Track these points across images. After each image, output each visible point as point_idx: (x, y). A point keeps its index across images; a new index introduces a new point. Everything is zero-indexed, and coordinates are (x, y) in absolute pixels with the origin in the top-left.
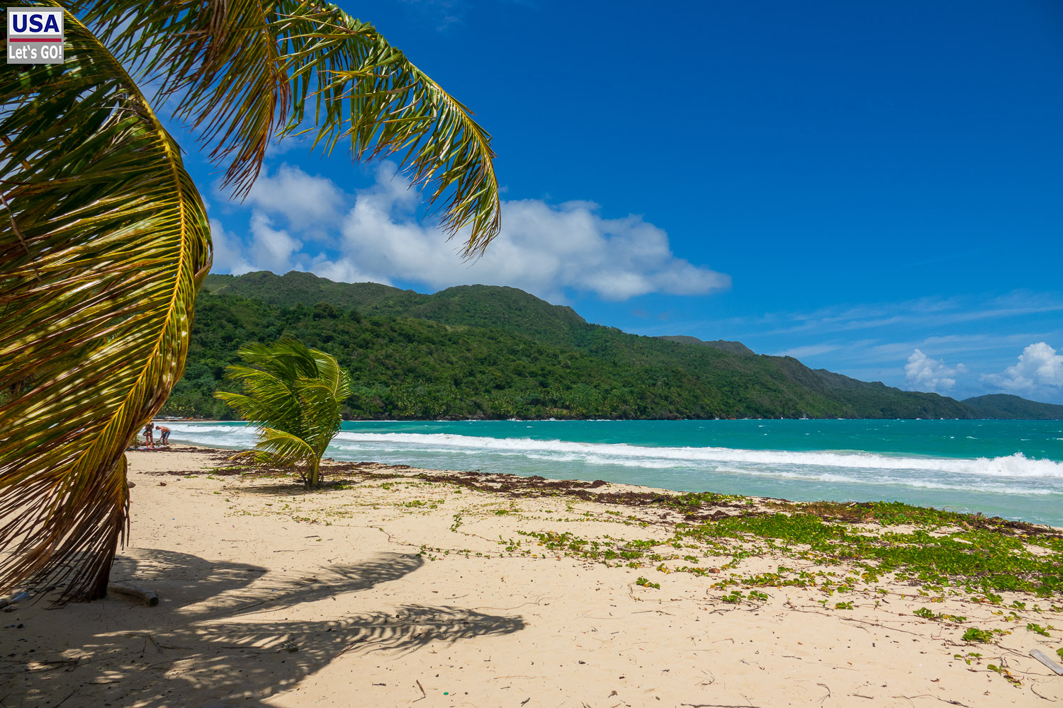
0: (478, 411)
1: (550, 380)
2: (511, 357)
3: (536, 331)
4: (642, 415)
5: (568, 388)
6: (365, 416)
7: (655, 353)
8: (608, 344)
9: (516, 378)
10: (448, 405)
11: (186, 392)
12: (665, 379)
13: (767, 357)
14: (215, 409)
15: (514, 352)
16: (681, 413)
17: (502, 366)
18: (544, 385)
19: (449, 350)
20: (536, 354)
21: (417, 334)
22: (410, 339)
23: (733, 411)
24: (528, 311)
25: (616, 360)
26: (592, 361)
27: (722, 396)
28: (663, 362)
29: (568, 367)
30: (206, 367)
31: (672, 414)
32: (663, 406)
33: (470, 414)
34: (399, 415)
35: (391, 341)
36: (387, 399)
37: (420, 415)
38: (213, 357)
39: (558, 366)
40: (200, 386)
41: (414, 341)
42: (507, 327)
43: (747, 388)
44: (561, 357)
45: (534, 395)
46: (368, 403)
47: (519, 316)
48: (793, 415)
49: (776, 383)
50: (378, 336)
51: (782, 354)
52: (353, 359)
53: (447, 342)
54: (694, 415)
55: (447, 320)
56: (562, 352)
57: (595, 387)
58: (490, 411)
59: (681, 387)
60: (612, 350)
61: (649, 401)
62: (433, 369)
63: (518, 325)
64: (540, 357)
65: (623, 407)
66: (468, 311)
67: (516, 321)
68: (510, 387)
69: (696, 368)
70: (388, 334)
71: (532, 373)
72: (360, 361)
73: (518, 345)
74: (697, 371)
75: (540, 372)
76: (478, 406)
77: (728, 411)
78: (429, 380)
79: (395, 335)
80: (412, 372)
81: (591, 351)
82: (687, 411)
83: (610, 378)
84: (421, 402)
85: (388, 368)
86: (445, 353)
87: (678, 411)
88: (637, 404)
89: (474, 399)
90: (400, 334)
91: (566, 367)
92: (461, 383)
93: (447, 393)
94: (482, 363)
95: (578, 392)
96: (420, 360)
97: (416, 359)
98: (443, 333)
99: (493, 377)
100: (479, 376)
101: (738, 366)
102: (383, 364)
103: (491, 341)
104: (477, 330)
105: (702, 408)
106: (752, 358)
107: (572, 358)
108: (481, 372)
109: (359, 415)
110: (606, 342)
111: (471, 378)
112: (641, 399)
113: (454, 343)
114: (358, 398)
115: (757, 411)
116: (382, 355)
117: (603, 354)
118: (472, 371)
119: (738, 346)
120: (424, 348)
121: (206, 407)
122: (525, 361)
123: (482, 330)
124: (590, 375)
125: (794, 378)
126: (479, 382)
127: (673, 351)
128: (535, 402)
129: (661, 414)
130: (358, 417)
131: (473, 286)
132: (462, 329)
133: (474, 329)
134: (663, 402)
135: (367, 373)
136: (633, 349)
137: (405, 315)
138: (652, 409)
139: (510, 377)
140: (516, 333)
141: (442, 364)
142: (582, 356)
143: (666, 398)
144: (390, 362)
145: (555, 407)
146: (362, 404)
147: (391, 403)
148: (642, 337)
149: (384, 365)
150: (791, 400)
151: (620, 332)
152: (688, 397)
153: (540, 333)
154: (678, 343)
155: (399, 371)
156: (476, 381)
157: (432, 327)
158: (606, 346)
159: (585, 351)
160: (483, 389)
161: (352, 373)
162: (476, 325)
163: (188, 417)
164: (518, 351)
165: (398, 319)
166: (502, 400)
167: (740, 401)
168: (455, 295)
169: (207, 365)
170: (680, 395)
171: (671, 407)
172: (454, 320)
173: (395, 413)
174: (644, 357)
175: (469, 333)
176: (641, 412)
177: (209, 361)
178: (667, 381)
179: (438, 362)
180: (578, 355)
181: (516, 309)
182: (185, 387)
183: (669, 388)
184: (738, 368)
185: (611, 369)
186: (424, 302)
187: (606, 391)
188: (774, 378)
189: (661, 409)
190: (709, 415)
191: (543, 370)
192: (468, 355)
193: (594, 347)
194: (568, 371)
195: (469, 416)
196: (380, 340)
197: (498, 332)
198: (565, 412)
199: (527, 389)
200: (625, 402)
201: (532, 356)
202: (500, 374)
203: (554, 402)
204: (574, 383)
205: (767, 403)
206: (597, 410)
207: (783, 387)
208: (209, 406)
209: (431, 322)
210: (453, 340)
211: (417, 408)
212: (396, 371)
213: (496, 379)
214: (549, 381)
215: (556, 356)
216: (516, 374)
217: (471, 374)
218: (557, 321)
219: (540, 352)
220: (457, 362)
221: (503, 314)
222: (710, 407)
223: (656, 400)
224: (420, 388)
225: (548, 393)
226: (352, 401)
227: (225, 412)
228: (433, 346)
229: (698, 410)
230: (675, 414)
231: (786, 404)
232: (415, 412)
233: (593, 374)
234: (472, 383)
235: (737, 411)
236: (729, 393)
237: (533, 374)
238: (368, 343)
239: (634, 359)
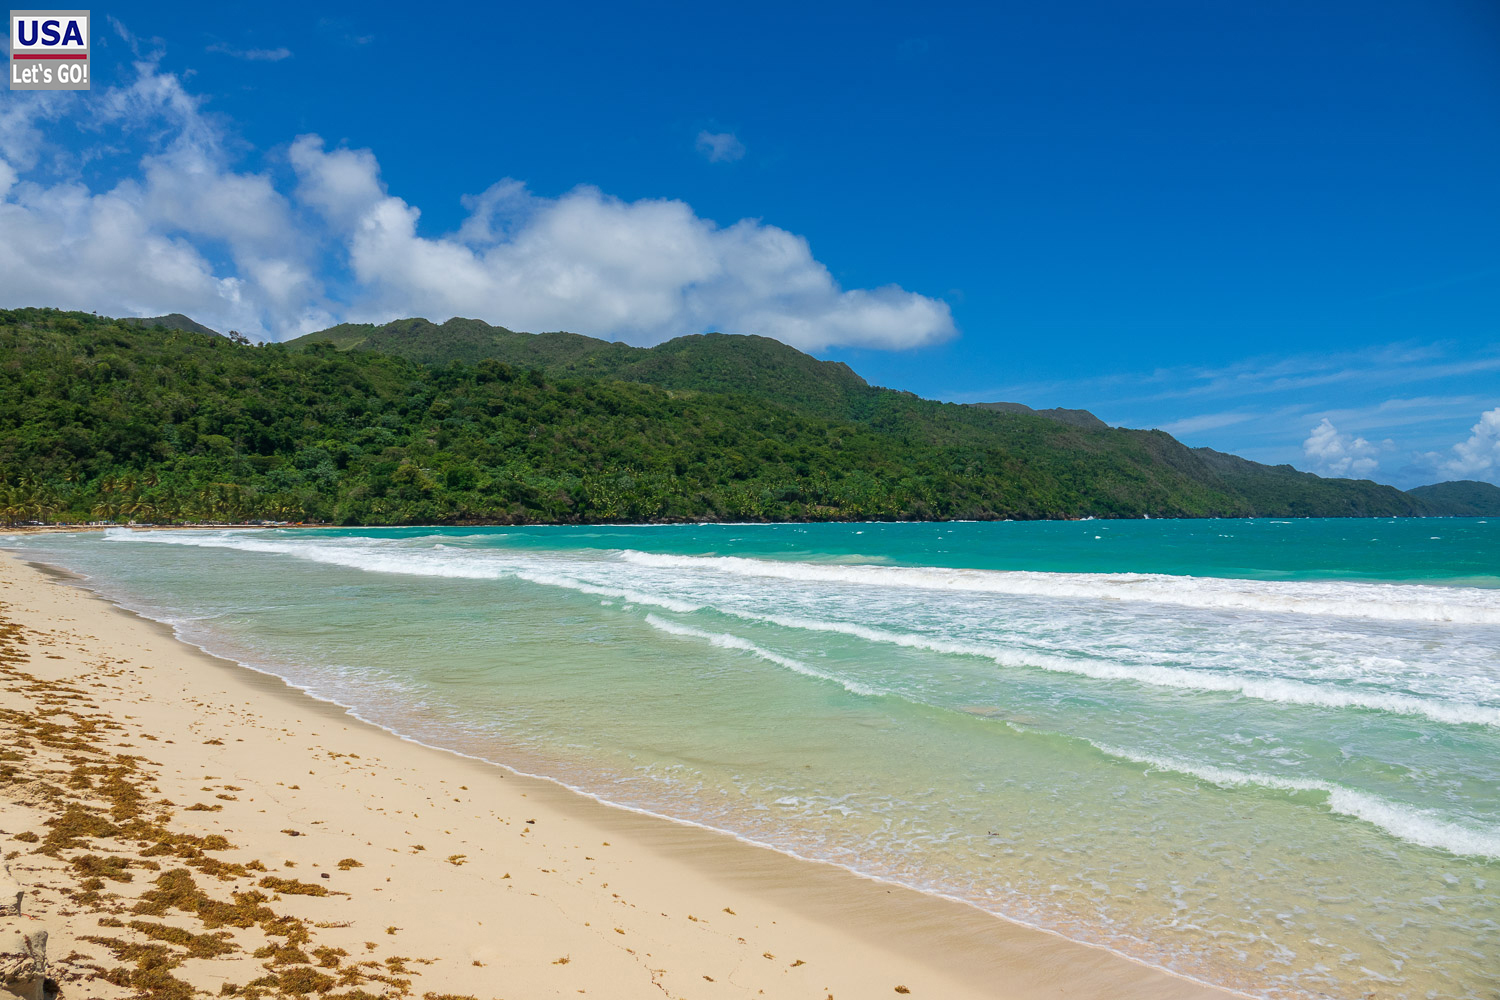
0: (709, 511)
1: (812, 466)
2: (758, 433)
3: (796, 397)
4: (943, 514)
5: (838, 477)
6: (546, 519)
7: (965, 427)
8: (897, 415)
9: (766, 464)
10: (664, 502)
11: (294, 486)
12: (977, 462)
13: (1126, 431)
14: (337, 510)
15: (762, 427)
16: (1000, 512)
17: (744, 446)
18: (803, 472)
19: (668, 424)
20: (794, 430)
21: (623, 403)
22: (612, 409)
23: (1075, 508)
24: (784, 370)
25: (909, 437)
26: (872, 439)
27: (1059, 487)
28: (976, 440)
29: (839, 447)
30: (324, 451)
31: (987, 513)
32: (973, 501)
33: (696, 514)
34: (595, 517)
35: (587, 412)
36: (577, 494)
37: (624, 517)
38: (334, 437)
39: (825, 446)
40: (316, 478)
41: (619, 412)
42: (755, 393)
43: (1096, 475)
44: (829, 434)
45: (789, 486)
46: (550, 500)
47: (773, 376)
48: (1162, 513)
49: (1139, 468)
50: (568, 406)
51: (1148, 428)
52: (532, 439)
53: (667, 414)
54: (1018, 514)
55: (670, 384)
56: (830, 427)
57: (877, 475)
58: (725, 511)
59: (999, 474)
60: (903, 424)
61: (953, 494)
62: (646, 452)
63: (770, 390)
64: (799, 434)
65: (916, 504)
66: (700, 371)
67: (768, 384)
68: (755, 476)
69: (1023, 448)
70: (583, 403)
71: (787, 456)
72: (541, 441)
73: (768, 417)
74: (1024, 451)
75: (798, 455)
76: (709, 504)
77: (1067, 508)
78: (640, 467)
79: (592, 404)
80: (615, 456)
81: (874, 425)
82: (1009, 508)
83: (898, 462)
84: (625, 498)
85: (581, 451)
86: (663, 429)
87: (995, 508)
88: (937, 499)
89: (701, 493)
90: (600, 403)
91: (836, 448)
92: (685, 471)
93: (664, 484)
94: (716, 443)
95: (854, 481)
96: (628, 438)
97: (621, 438)
98: (661, 401)
99: (731, 462)
100: (711, 461)
101: (1083, 444)
102: (574, 445)
103: (728, 411)
104: (710, 397)
105: (1031, 504)
106: (1104, 432)
107: (844, 434)
108: (714, 455)
109: (538, 517)
110: (895, 411)
111: (700, 464)
112: (942, 491)
113: (676, 415)
114: (537, 493)
115: (1110, 508)
116: (573, 433)
117: (891, 430)
118: (702, 453)
119: (1084, 415)
120: (632, 422)
121: (323, 507)
122: (777, 440)
123: (718, 396)
124: (870, 458)
125: (1165, 460)
126: (711, 470)
127: (990, 424)
128: (791, 497)
129: (972, 513)
130: (536, 520)
131: (708, 336)
132: (689, 395)
133: (707, 395)
134: (974, 496)
135: (551, 458)
136: (933, 421)
137: (611, 377)
138: (958, 505)
139: (755, 462)
140: (767, 400)
141: (659, 445)
142: (860, 432)
143: (979, 490)
144: (583, 443)
145: (818, 504)
146: (541, 501)
147: (583, 500)
148: (946, 404)
149: (575, 447)
150: (1159, 492)
151: (915, 397)
152: (1011, 489)
153: (802, 401)
154: (998, 413)
155: (597, 455)
156: (706, 469)
157: (647, 392)
158: (895, 417)
159: (865, 424)
160: (716, 480)
161: (530, 458)
162: (711, 390)
163: (296, 522)
164: (768, 426)
165: (601, 382)
166: (742, 493)
167: (1085, 493)
168: (682, 348)
169: (326, 448)
170: (998, 486)
171: (986, 503)
172: (681, 384)
173: (589, 514)
174: (949, 433)
175: (699, 401)
176: (942, 510)
177: (329, 443)
178: (980, 466)
179: (653, 441)
180: (853, 430)
181: (768, 367)
182: (295, 480)
183: (983, 476)
184: (1083, 447)
185: (900, 449)
186: (638, 359)
187: (893, 480)
188: (1136, 461)
189: (971, 506)
190: (1041, 513)
191: (802, 451)
192: (696, 431)
193: (878, 419)
194: (839, 453)
195: (695, 518)
196: (571, 412)
197: (741, 399)
198: (832, 511)
199: (780, 478)
200: (919, 496)
201: (788, 432)
202: (740, 458)
203: (817, 497)
204: (848, 470)
205: (1123, 494)
206: (879, 508)
207: (1147, 473)
208: (327, 506)
209: (648, 386)
210: (676, 411)
211: (619, 507)
212: (593, 455)
213: (734, 465)
214: (811, 468)
215: (822, 432)
216: (763, 457)
217: (700, 458)
218: (826, 383)
219: (799, 427)
220: (679, 442)
221: (750, 374)
222: (1042, 503)
223: (964, 494)
224: (626, 478)
225: (809, 484)
226: (528, 497)
227: (349, 515)
228: (646, 419)
229: (1025, 507)
230: (991, 512)
231: (1153, 497)
232: (618, 512)
233: (874, 456)
234: (700, 470)
235: (1081, 508)
236: (1070, 483)
237: (788, 458)
238: (553, 416)
239: (935, 436)
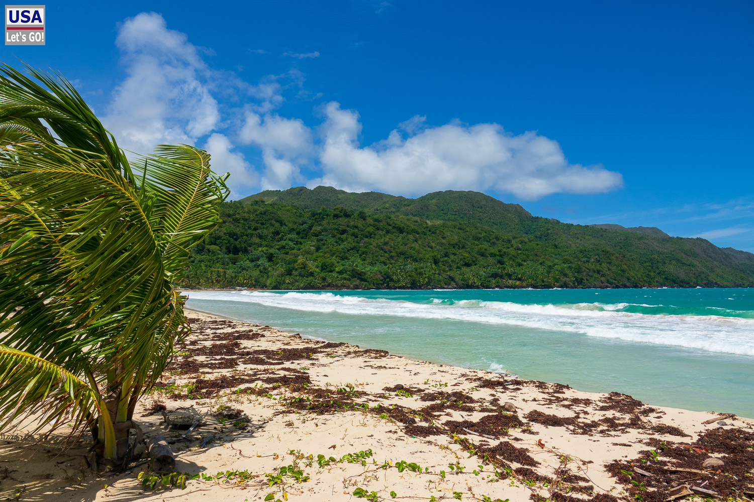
0: (452, 283)
1: (506, 259)
2: (476, 242)
3: (493, 223)
4: (578, 285)
5: (520, 265)
6: (370, 286)
7: (587, 237)
8: (549, 231)
9: (481, 258)
10: (429, 278)
11: (249, 270)
12: (597, 257)
13: (681, 239)
14: (269, 282)
15: (478, 239)
16: (611, 284)
17: (469, 249)
18: (501, 262)
19: (429, 238)
20: (494, 240)
21: (406, 227)
22: (401, 230)
23: (654, 282)
24: (487, 209)
25: (556, 243)
26: (537, 244)
27: (644, 270)
28: (594, 244)
29: (519, 249)
30: (262, 253)
31: (604, 284)
32: (596, 278)
33: (446, 284)
34: (394, 286)
35: (388, 232)
36: (385, 274)
37: (409, 286)
38: (266, 246)
39: (512, 249)
40: (259, 266)
41: (404, 232)
42: (471, 221)
43: (665, 263)
44: (513, 242)
45: (494, 270)
46: (372, 277)
47: (481, 212)
48: (705, 284)
49: (690, 259)
50: (378, 229)
51: (695, 237)
52: (361, 246)
53: (428, 233)
54: (622, 285)
55: (427, 217)
56: (514, 238)
57: (541, 264)
58: (460, 283)
59: (610, 263)
60: (552, 236)
61: (584, 274)
62: (418, 252)
63: (480, 219)
64: (497, 242)
65: (564, 279)
66: (442, 210)
67: (479, 216)
68: (475, 265)
69: (621, 249)
70: (385, 227)
71: (492, 254)
72: (366, 247)
73: (480, 233)
74: (622, 250)
75: (498, 253)
76: (452, 279)
77: (650, 282)
78: (415, 260)
79: (390, 228)
80: (403, 254)
81: (536, 237)
82: (616, 282)
83: (552, 257)
84: (410, 276)
85: (385, 252)
86: (427, 240)
87: (608, 281)
88: (575, 277)
89: (448, 273)
90: (394, 227)
91: (518, 249)
92: (439, 262)
93: (429, 268)
94: (454, 247)
95: (528, 268)
96: (409, 245)
97: (405, 245)
98: (425, 226)
99: (462, 257)
100: (452, 257)
101: (656, 246)
102: (382, 249)
103: (460, 231)
104: (450, 223)
105: (628, 279)
106: (669, 240)
107: (522, 242)
108: (453, 254)
109: (366, 286)
110: (548, 230)
111: (446, 258)
112: (578, 272)
113: (433, 233)
114: (365, 273)
115: (674, 281)
116: (381, 243)
117: (546, 240)
118: (447, 253)
119: (655, 230)
120: (411, 237)
121: (262, 280)
122: (486, 245)
123: (453, 223)
124: (536, 255)
125: (705, 255)
126: (452, 261)
127: (602, 236)
128: (495, 275)
129: (595, 284)
130: (365, 287)
131: (446, 192)
132: (438, 222)
133: (447, 222)
134: (596, 275)
135: (371, 255)
136: (569, 235)
137: (398, 214)
138: (587, 280)
139: (475, 257)
140: (478, 224)
141: (425, 249)
142: (530, 241)
143: (598, 272)
144: (387, 248)
145: (510, 279)
146: (367, 278)
147: (388, 277)
148: (576, 225)
149: (383, 250)
150: (703, 273)
151: (558, 222)
152: (616, 271)
153: (497, 225)
154: (606, 229)
155: (393, 254)
156: (450, 261)
157: (417, 222)
158: (548, 233)
159: (532, 236)
160: (455, 266)
161: (361, 255)
162: (449, 220)
163: (251, 288)
164: (481, 238)
165: (393, 216)
166: (469, 273)
167: (659, 273)
168: (433, 199)
169: (263, 251)
170: (609, 269)
171: (603, 279)
172: (432, 217)
173: (391, 284)
174: (578, 241)
175: (444, 226)
176: (578, 282)
177: (264, 249)
178: (598, 259)
179: (422, 246)
180: (526, 240)
181: (478, 207)
182: (249, 267)
183: (600, 264)
184: (657, 248)
185: (553, 250)
186: (410, 205)
187: (550, 267)
188: (688, 255)
189: (594, 280)
190: (635, 284)
191: (500, 251)
192: (444, 241)
193: (538, 234)
194: (519, 252)
195: (445, 286)
196: (380, 232)
197: (465, 224)
198: (518, 283)
199: (488, 266)
200: (565, 275)
201: (491, 242)
202: (467, 255)
203: (509, 276)
204: (525, 261)
205: (682, 274)
206: (543, 281)
207: (696, 263)
208: (264, 280)
209: (416, 218)
210: (432, 231)
211: (406, 281)
212: (392, 254)
213: (465, 259)
214: (505, 260)
215: (509, 241)
216: (479, 255)
217: (446, 255)
218: (510, 215)
219: (497, 238)
220: (435, 247)
221: (469, 211)
222: (635, 279)
223: (590, 274)
224: (409, 266)
225: (505, 268)
226: (361, 275)
227: (275, 284)
228: (418, 235)
229: (625, 281)
230: (606, 284)
231: (699, 276)
232: (406, 283)
233: (539, 254)
234: (446, 262)
235: (657, 282)
236: (650, 268)
237: (493, 255)
238: (371, 234)
239: (570, 243)
